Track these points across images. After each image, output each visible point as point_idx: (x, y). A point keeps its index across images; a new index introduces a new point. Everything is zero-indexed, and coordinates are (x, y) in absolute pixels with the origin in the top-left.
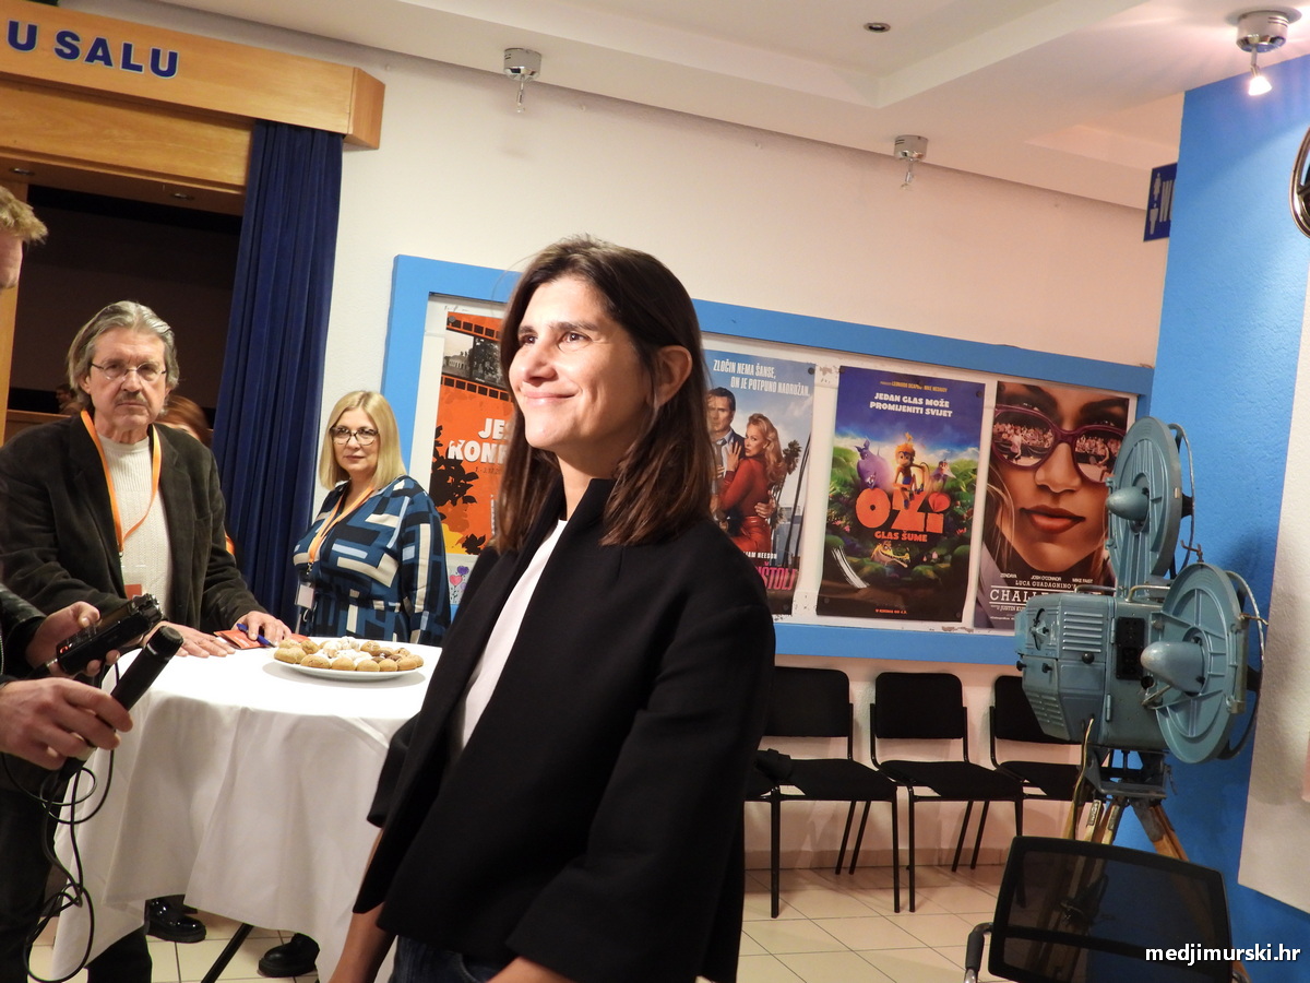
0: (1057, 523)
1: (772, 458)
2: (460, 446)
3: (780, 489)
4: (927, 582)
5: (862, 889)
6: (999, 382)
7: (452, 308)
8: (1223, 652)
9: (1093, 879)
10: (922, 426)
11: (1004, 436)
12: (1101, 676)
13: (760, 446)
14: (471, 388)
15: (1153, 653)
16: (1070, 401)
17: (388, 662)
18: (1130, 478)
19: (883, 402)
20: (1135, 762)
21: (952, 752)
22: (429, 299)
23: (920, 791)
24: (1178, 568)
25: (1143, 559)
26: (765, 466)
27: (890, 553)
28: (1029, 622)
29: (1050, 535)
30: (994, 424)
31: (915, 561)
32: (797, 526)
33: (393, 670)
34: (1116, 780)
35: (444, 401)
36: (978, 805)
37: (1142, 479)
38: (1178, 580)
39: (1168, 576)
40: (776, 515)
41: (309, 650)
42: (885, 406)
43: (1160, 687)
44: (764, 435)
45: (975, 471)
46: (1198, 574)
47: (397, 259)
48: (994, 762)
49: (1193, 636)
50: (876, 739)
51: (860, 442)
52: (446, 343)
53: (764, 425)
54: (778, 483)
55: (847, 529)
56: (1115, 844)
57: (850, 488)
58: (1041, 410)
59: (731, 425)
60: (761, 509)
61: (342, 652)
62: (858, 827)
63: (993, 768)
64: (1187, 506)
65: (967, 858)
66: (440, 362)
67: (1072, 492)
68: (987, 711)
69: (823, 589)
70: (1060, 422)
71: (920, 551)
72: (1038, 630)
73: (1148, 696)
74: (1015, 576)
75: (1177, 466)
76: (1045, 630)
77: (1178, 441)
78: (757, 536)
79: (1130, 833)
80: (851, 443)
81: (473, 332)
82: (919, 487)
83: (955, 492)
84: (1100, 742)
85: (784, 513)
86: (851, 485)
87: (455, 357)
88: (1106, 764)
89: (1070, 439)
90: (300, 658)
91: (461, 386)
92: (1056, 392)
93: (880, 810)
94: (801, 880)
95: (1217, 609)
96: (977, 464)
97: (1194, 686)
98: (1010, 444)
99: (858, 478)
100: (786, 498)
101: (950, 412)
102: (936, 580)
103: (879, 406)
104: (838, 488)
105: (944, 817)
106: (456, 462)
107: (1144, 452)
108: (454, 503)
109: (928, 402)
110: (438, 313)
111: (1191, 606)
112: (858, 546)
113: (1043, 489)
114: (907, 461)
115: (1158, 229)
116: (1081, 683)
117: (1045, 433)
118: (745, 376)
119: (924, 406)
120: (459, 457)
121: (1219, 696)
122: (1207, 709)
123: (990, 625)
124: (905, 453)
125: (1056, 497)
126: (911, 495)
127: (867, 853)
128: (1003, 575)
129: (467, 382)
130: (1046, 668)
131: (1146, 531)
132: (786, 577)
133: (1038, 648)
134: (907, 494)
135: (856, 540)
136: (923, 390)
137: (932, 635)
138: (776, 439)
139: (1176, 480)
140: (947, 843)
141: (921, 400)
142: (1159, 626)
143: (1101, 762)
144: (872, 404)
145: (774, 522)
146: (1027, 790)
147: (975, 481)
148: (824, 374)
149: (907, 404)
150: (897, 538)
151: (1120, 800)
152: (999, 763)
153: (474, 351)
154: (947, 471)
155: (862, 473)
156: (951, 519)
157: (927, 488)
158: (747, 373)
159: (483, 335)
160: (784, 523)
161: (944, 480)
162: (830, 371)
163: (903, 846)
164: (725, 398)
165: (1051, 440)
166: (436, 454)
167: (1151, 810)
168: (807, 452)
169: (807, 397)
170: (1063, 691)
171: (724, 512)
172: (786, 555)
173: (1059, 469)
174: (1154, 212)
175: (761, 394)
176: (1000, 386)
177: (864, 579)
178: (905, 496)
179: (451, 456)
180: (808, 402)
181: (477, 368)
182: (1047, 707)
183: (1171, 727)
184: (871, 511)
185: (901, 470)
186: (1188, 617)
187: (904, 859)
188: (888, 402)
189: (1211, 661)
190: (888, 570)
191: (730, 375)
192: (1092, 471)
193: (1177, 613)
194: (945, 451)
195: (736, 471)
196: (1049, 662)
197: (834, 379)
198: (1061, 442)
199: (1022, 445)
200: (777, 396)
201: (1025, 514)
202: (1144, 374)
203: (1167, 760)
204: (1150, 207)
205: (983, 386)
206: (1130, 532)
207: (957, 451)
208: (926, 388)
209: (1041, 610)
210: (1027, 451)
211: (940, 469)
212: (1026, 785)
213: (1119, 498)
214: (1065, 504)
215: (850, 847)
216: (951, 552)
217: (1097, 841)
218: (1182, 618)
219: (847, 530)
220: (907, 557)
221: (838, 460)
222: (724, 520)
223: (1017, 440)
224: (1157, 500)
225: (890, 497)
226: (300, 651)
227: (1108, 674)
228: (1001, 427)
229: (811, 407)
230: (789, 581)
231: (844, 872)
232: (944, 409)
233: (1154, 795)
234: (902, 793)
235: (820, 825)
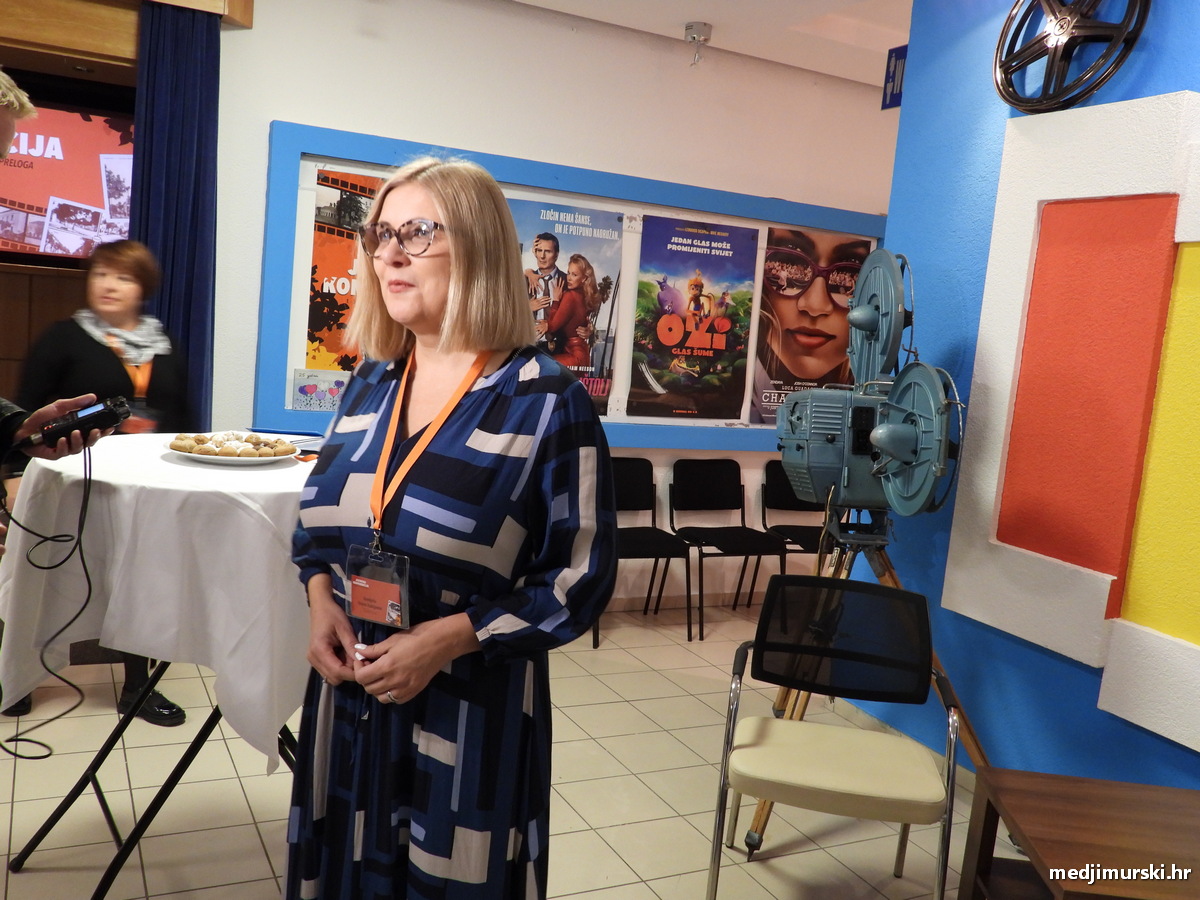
0: (814, 341)
1: (589, 290)
2: (333, 282)
3: (596, 315)
4: (713, 388)
5: (664, 625)
6: (770, 229)
7: (321, 166)
8: (931, 429)
9: (833, 606)
10: (709, 264)
11: (774, 271)
12: (841, 453)
13: (579, 281)
14: (341, 234)
15: (879, 433)
16: (825, 243)
17: (267, 450)
18: (865, 300)
19: (678, 244)
20: (866, 518)
21: (733, 519)
22: (301, 159)
23: (706, 550)
24: (901, 368)
25: (874, 361)
26: (584, 297)
27: (684, 365)
28: (786, 412)
29: (809, 350)
30: (766, 261)
31: (703, 372)
32: (610, 345)
33: (270, 455)
34: (851, 532)
35: (317, 245)
36: (753, 559)
37: (875, 299)
38: (900, 376)
39: (893, 374)
40: (593, 336)
41: (200, 442)
42: (679, 248)
43: (885, 459)
44: (583, 271)
45: (751, 300)
46: (915, 370)
47: (273, 124)
48: (765, 526)
49: (910, 419)
50: (674, 511)
51: (660, 277)
52: (317, 196)
53: (582, 264)
54: (595, 311)
55: (650, 346)
56: (851, 578)
57: (652, 315)
58: (803, 250)
59: (556, 263)
60: (581, 331)
61: (228, 443)
62: (660, 578)
63: (764, 531)
64: (908, 319)
65: (744, 600)
66: (313, 212)
67: (826, 316)
68: (760, 487)
69: (631, 395)
70: (817, 260)
71: (707, 364)
72: (794, 418)
73: (876, 467)
74: (782, 382)
75: (901, 287)
76: (799, 418)
77: (903, 268)
78: (578, 353)
79: (861, 570)
80: (653, 278)
81: (339, 187)
82: (706, 313)
83: (735, 317)
84: (839, 503)
85: (600, 335)
86: (652, 312)
87: (325, 208)
88: (844, 521)
89: (825, 274)
90: (192, 448)
91: (331, 231)
92: (814, 236)
93: (677, 564)
94: (616, 620)
95: (928, 399)
96: (752, 294)
97: (910, 457)
98: (778, 278)
99: (658, 305)
100: (601, 323)
101: (731, 253)
102: (720, 387)
103: (674, 247)
104: (642, 314)
105: (727, 568)
106: (330, 295)
107: (876, 276)
108: (330, 329)
109: (714, 245)
110: (309, 171)
111: (909, 395)
112: (659, 360)
113: (803, 313)
114: (697, 292)
115: (892, 100)
116: (826, 458)
117: (805, 269)
118: (566, 223)
119: (711, 248)
120: (333, 291)
121: (928, 464)
122: (919, 474)
123: (762, 421)
124: (696, 286)
125: (814, 320)
126: (701, 319)
127: (668, 598)
128: (772, 382)
129: (336, 229)
130: (799, 448)
131: (877, 339)
132: (602, 386)
133: (794, 433)
134: (697, 318)
135: (657, 356)
136: (710, 235)
137: (717, 430)
138: (592, 274)
139: (900, 298)
140: (729, 588)
141: (708, 243)
142: (886, 412)
143: (840, 519)
144: (669, 246)
145: (592, 342)
146: (789, 547)
147: (750, 308)
148: (631, 221)
149: (697, 246)
150: (689, 353)
151: (854, 547)
152: (769, 527)
153: (341, 202)
154: (728, 300)
155: (661, 302)
156: (731, 338)
157: (713, 313)
158: (568, 220)
159: (349, 189)
160: (600, 342)
161: (727, 307)
162: (635, 219)
163: (695, 592)
164: (551, 242)
165: (810, 275)
166: (313, 288)
167: (877, 553)
168: (617, 285)
169: (616, 241)
170: (811, 465)
171: (552, 334)
172: (602, 368)
173: (816, 297)
174: (890, 85)
175: (579, 238)
176: (771, 231)
177: (664, 386)
178: (695, 320)
179: (325, 290)
180: (617, 245)
181: (344, 216)
182: (800, 478)
183: (892, 489)
184: (668, 332)
185: (692, 299)
186: (906, 405)
187: (695, 602)
188: (682, 244)
189: (923, 438)
190: (683, 379)
191: (554, 222)
192: (840, 299)
193: (898, 402)
194: (726, 284)
195: (560, 300)
196: (801, 443)
197: (639, 226)
198: (818, 276)
199: (788, 279)
200: (593, 240)
201: (790, 333)
202: (880, 221)
203: (890, 515)
204: (887, 81)
205: (756, 232)
206: (865, 341)
207: (736, 284)
208: (712, 233)
209: (796, 403)
210: (791, 283)
211: (723, 298)
212: (789, 543)
213: (857, 314)
214: (821, 326)
215: (655, 594)
216: (732, 363)
217: (837, 577)
218: (903, 406)
219: (650, 348)
220: (697, 368)
221: (642, 292)
222: (552, 341)
223: (784, 274)
224: (886, 315)
225: (684, 321)
226: (193, 443)
227: (846, 450)
228: (771, 265)
229: (621, 248)
230: (604, 389)
231: (650, 613)
232: (726, 250)
233: (880, 542)
234: (694, 552)
235: (632, 578)
